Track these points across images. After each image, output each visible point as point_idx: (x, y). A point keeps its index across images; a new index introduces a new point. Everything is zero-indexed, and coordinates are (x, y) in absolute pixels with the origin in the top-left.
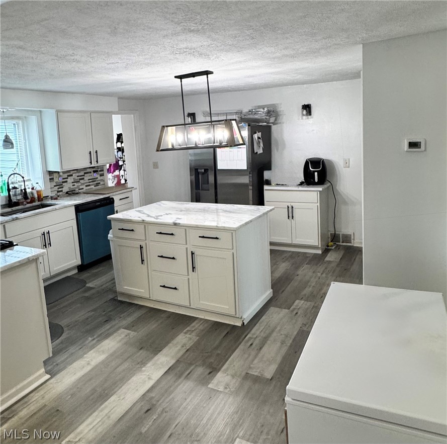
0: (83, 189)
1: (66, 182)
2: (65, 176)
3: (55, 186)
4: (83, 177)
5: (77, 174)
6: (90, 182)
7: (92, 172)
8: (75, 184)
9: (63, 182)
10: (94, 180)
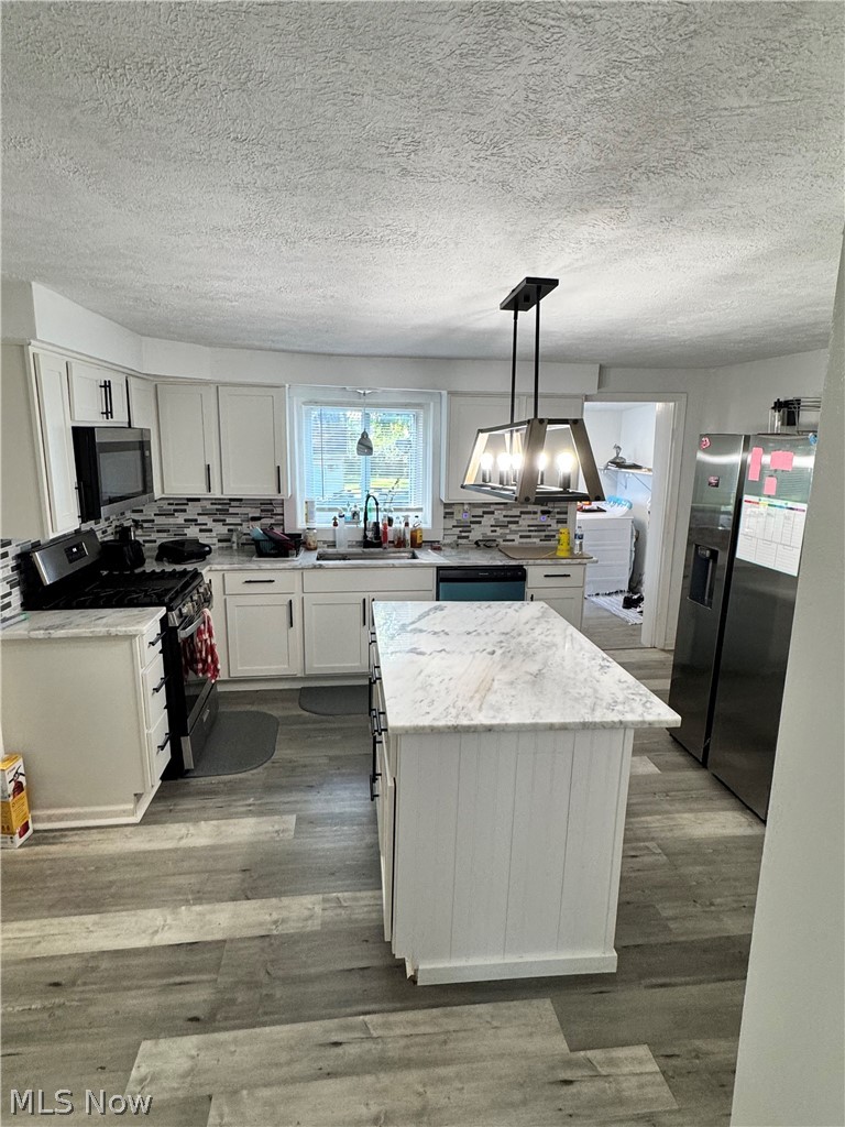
0: (513, 540)
1: (480, 522)
2: (479, 511)
3: (454, 527)
4: (517, 519)
5: (504, 513)
6: (530, 531)
7: (539, 513)
8: (498, 529)
9: (472, 522)
10: (541, 528)
